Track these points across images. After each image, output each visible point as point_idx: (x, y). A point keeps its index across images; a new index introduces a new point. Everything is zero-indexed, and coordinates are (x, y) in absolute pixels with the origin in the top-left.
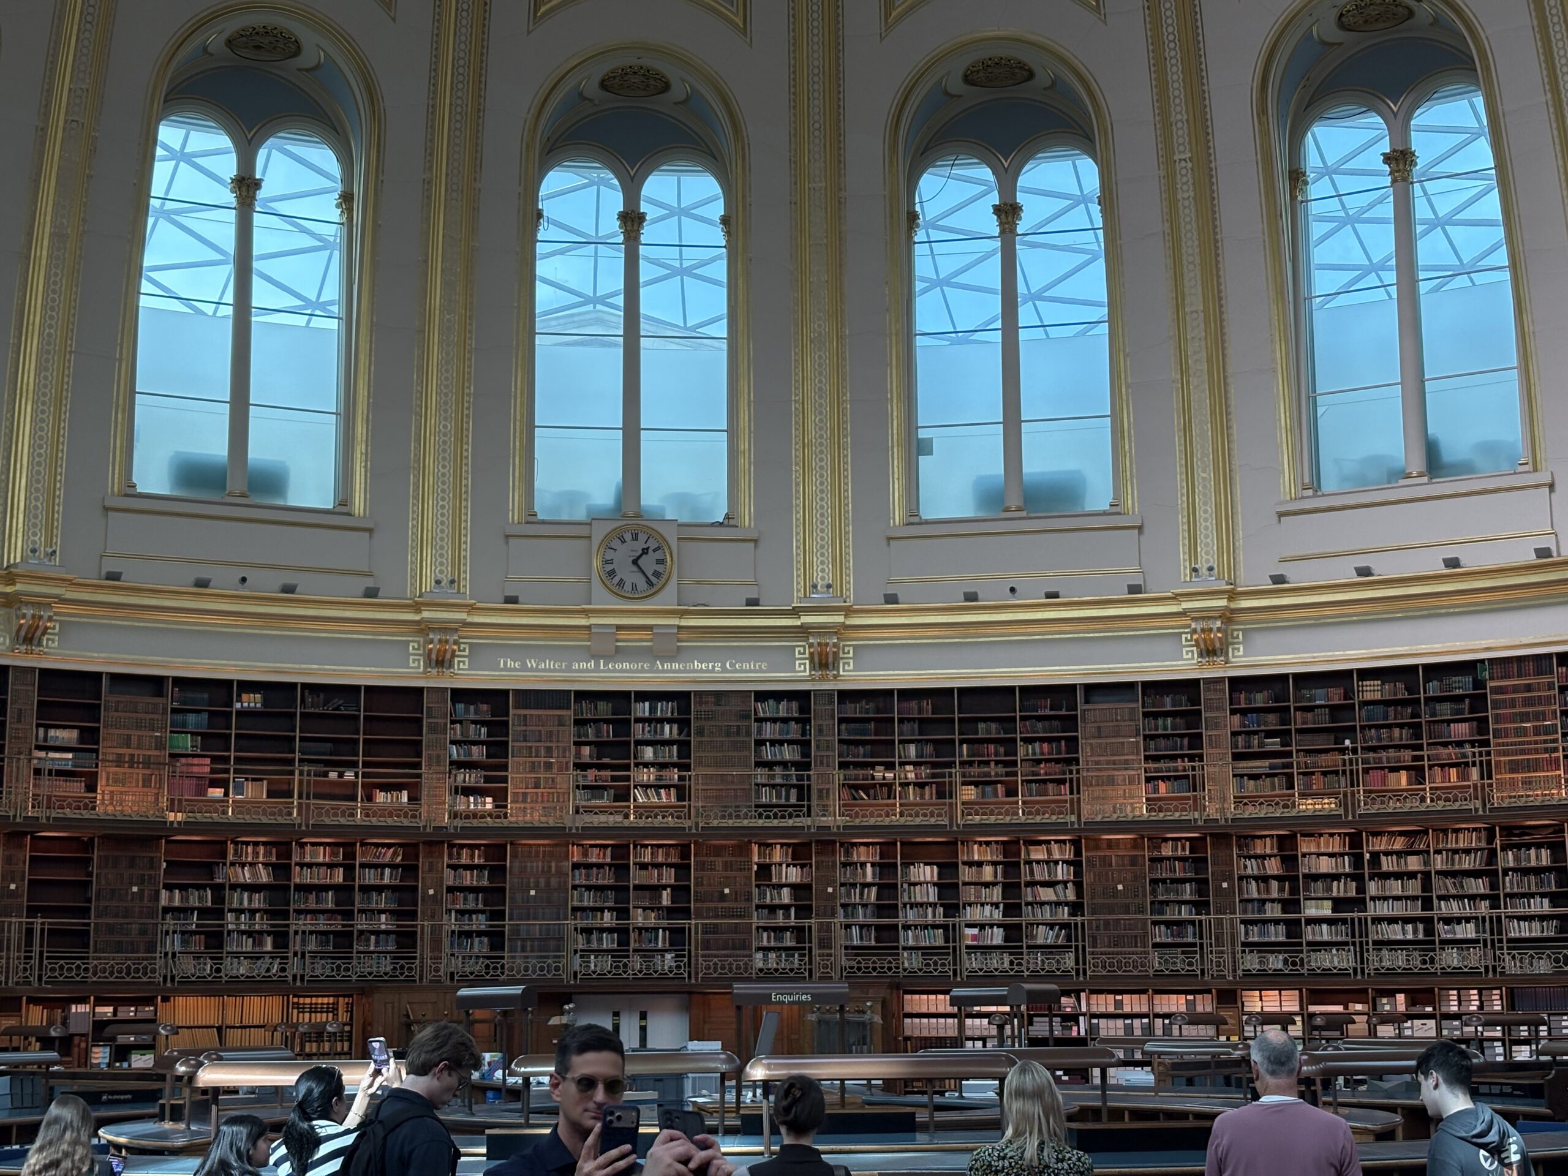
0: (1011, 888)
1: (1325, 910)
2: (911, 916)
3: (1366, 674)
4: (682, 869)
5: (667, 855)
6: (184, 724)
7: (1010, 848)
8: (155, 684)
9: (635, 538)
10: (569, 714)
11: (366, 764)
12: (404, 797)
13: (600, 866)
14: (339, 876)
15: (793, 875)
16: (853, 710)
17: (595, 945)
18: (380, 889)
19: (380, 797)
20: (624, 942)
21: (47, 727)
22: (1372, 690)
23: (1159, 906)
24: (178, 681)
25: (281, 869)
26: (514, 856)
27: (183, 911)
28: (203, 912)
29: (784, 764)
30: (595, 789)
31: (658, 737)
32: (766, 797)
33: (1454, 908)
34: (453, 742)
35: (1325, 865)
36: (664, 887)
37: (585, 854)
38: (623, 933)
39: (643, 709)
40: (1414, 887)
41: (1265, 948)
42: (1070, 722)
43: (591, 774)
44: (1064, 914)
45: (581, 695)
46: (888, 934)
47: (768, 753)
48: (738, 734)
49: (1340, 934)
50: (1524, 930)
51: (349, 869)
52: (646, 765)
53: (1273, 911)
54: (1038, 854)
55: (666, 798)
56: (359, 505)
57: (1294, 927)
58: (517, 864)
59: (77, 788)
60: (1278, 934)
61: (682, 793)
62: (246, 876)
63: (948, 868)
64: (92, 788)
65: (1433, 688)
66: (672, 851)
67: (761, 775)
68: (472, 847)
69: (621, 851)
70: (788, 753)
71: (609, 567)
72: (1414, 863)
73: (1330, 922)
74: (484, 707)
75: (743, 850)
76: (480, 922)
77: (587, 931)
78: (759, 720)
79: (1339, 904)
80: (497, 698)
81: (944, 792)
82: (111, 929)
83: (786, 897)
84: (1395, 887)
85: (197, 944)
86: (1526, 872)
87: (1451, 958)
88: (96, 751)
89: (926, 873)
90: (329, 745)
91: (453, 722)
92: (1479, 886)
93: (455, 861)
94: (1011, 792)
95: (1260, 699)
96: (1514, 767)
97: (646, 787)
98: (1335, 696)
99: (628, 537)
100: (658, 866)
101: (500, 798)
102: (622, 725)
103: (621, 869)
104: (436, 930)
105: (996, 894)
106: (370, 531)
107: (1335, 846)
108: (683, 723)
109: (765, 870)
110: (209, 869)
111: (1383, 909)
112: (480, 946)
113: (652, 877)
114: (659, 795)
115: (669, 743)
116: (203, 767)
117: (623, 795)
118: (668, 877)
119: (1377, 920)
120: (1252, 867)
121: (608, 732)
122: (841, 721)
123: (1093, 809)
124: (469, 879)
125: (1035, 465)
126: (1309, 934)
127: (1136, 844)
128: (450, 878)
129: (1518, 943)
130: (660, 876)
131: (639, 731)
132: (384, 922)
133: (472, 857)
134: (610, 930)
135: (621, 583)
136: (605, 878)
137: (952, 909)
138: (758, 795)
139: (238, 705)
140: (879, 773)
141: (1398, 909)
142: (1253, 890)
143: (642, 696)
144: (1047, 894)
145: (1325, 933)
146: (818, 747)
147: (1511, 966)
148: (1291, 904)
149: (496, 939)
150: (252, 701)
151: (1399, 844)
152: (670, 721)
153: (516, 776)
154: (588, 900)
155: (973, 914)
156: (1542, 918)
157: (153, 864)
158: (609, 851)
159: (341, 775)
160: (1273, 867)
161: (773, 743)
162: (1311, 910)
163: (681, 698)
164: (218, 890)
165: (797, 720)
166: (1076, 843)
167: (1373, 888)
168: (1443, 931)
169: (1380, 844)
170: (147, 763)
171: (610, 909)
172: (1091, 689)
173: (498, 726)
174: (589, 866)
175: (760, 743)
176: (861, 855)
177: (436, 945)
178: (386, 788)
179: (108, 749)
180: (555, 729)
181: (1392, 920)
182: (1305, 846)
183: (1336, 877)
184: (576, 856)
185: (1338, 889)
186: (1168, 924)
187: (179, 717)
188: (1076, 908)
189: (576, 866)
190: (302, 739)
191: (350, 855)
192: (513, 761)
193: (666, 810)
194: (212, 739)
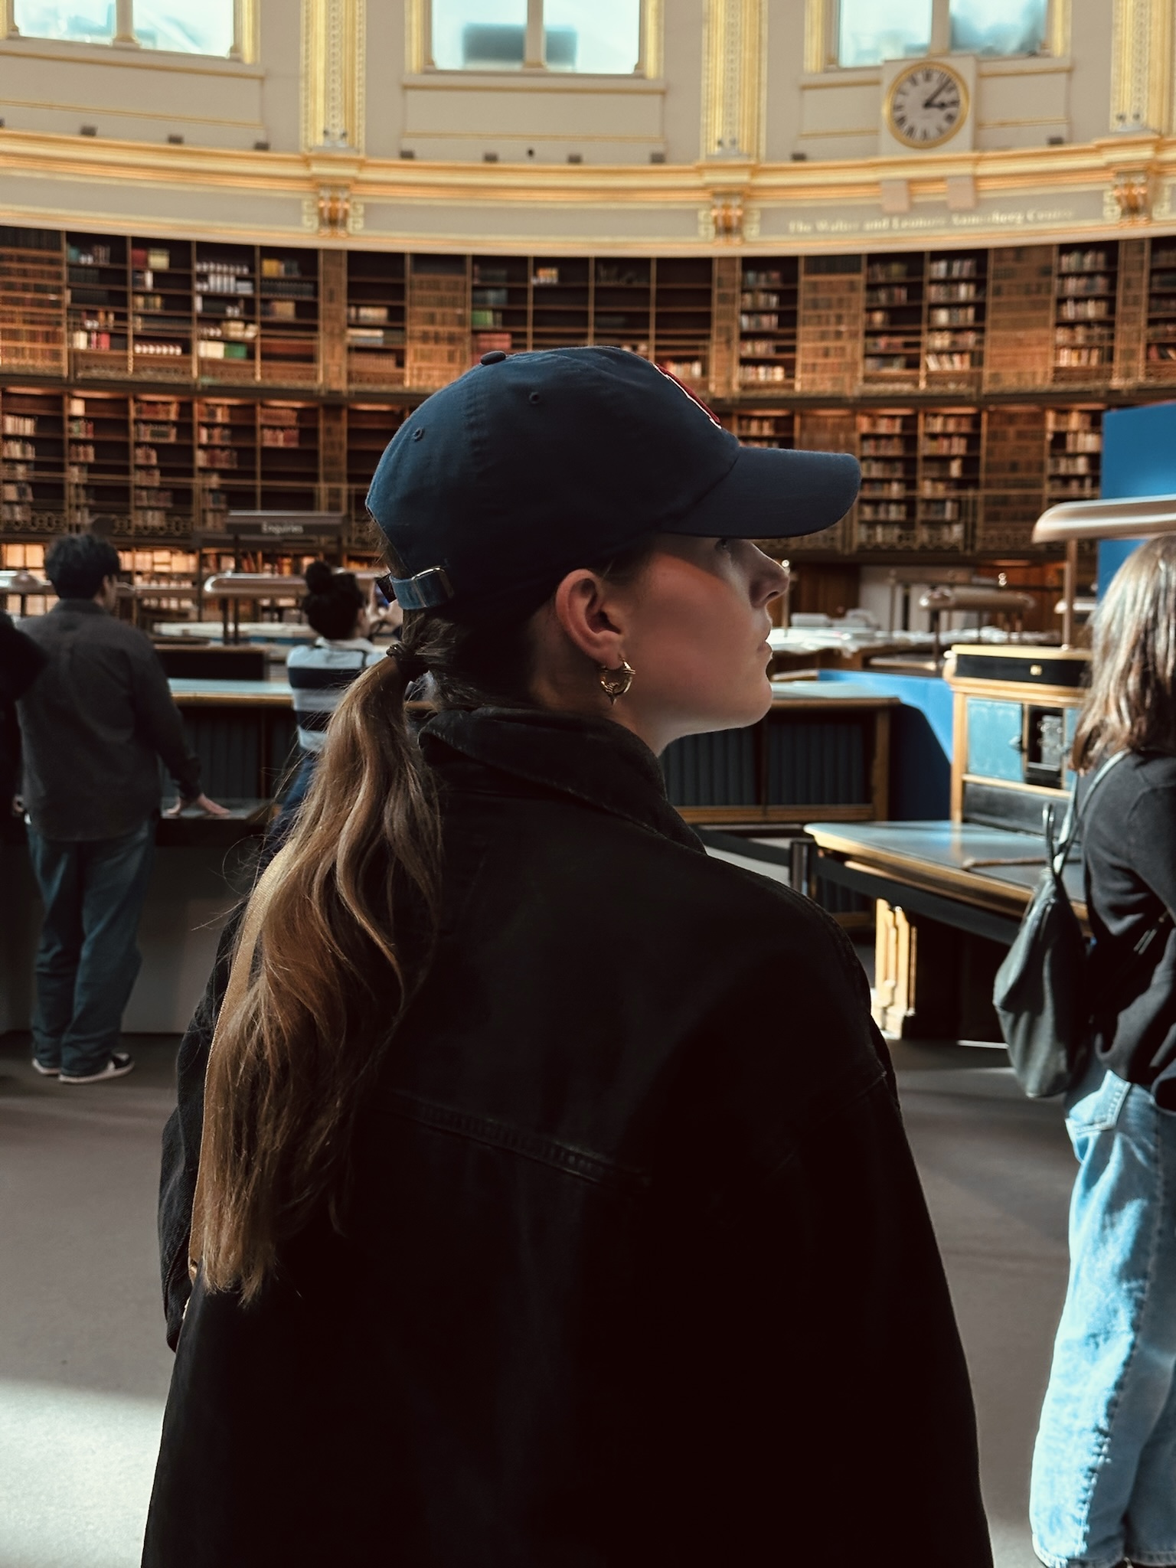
4: (973, 440)
5: (959, 424)
6: (484, 301)
8: (455, 262)
9: (928, 77)
10: (860, 279)
11: (658, 337)
12: (696, 369)
13: (889, 437)
15: (1089, 443)
16: (1167, 259)
17: (882, 516)
19: (674, 369)
20: (911, 513)
21: (358, 306)
24: (479, 259)
26: (803, 427)
29: (1088, 324)
30: (886, 358)
31: (954, 300)
32: (1067, 359)
34: (744, 312)
36: (953, 458)
37: (874, 424)
38: (910, 504)
39: (938, 270)
43: (882, 342)
45: (875, 258)
47: (1070, 311)
48: (1038, 291)
52: (941, 330)
55: (959, 364)
56: (651, 66)
58: (805, 436)
59: (387, 364)
61: (977, 359)
64: (400, 363)
66: (964, 421)
67: (1062, 336)
68: (761, 419)
69: (909, 422)
70: (1091, 310)
71: (899, 114)
74: (775, 275)
75: (1039, 417)
77: (875, 503)
78: (1064, 276)
80: (786, 265)
83: (1081, 466)
88: (403, 329)
90: (620, 320)
91: (744, 291)
93: (744, 433)
97: (939, 353)
99: (920, 77)
101: (790, 368)
102: (916, 290)
103: (909, 439)
106: (663, 93)
108: (981, 283)
109: (1060, 439)
113: (942, 447)
114: (952, 361)
115: (964, 305)
116: (504, 342)
117: (913, 363)
118: (959, 447)
121: (901, 297)
122: (1153, 272)
130: (950, 446)
131: (934, 293)
133: (761, 428)
134: (898, 502)
135: (911, 131)
136: (894, 450)
138: (1057, 357)
139: (534, 281)
143: (937, 255)
146: (1125, 303)
150: (547, 277)
152: (967, 281)
153: (806, 347)
154: (876, 471)
158: (898, 422)
161: (1077, 300)
163: (979, 256)
165: (1104, 274)
170: (452, 339)
171: (899, 481)
173: (788, 296)
174: (877, 437)
175: (1061, 301)
178: (678, 360)
179: (414, 327)
180: (845, 295)
184: (864, 424)
187: (479, 295)
189: (865, 437)
190: (597, 314)
192: (801, 330)
193: (958, 377)
194: (510, 317)
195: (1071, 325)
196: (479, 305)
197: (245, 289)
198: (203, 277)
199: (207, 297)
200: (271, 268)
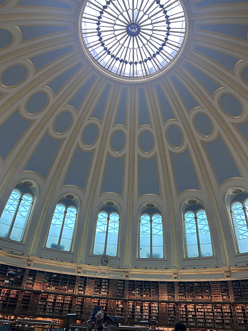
1: (191, 316)
2: (136, 314)
3: (195, 282)
7: (150, 304)
10: (94, 281)
11: (68, 286)
12: (72, 291)
13: (96, 303)
14: (62, 301)
15: (121, 306)
16: (130, 283)
18: (67, 304)
21: (29, 277)
22: (196, 285)
23: (169, 314)
24: (47, 272)
25: (55, 300)
26: (85, 300)
27: (42, 305)
28: (44, 305)
29: (121, 290)
30: (97, 292)
31: (105, 285)
32: (118, 294)
33: (208, 317)
36: (104, 307)
39: (104, 281)
40: (203, 314)
42: (158, 287)
43: (96, 289)
44: (157, 315)
45: (96, 278)
46: (133, 316)
48: (116, 285)
49: (193, 320)
50: (217, 321)
51: (64, 301)
52: (103, 289)
53: (184, 316)
54: (153, 305)
55: (106, 293)
57: (187, 319)
58: (85, 302)
59: (31, 286)
60: (185, 320)
61: (108, 293)
62: (50, 300)
63: (142, 307)
64: (33, 286)
65: (204, 285)
66: (106, 301)
69: (99, 301)
70: (122, 288)
71: (101, 261)
72: (202, 310)
73: (192, 318)
74: (84, 279)
75: (115, 302)
76: (80, 310)
78: (118, 283)
79: (193, 316)
80: (86, 278)
82: (31, 307)
83: (120, 309)
84: (200, 313)
85: (42, 310)
87: (208, 325)
89: (139, 307)
90: (64, 283)
91: (80, 281)
92: (211, 314)
93: (77, 301)
94: (150, 296)
95: (182, 285)
96: (215, 297)
97: (103, 292)
98: (191, 285)
99: (104, 257)
100: (104, 303)
101: (84, 292)
103: (99, 303)
105: (148, 311)
106: (73, 254)
107: (192, 307)
108: (109, 283)
115: (107, 286)
116: (48, 284)
117: (100, 293)
119: (198, 318)
120: (181, 309)
121: (99, 284)
123: (161, 299)
124: (79, 303)
126: (189, 320)
127: (166, 305)
128: (76, 303)
130: (104, 305)
131: (103, 284)
132: (67, 309)
133: (80, 300)
135: (103, 263)
136: (97, 305)
137: (142, 313)
139: (53, 276)
140: (133, 292)
141: (201, 317)
142: (182, 313)
143: (104, 279)
144: (154, 311)
145: (191, 320)
146: (126, 288)
148: (187, 315)
150: (55, 276)
151: (200, 307)
152: (107, 283)
153: (87, 289)
155: (144, 314)
156: (220, 320)
157: (39, 298)
158: (97, 301)
159: (65, 287)
160: (184, 309)
161: (120, 287)
162: (189, 316)
163: (109, 279)
164: (46, 302)
165: (123, 284)
166: (158, 304)
168: (207, 321)
169: (198, 307)
170: (41, 283)
172: (161, 282)
173: (85, 282)
175: (118, 287)
176: (130, 304)
178: (70, 289)
179: (36, 281)
180: (92, 283)
181: (200, 319)
182: (188, 307)
183: (192, 311)
184: (93, 301)
185: (193, 313)
186: (170, 317)
189: (93, 303)
190: (61, 281)
191: (64, 298)
192: (87, 287)
193: (105, 295)
194: (49, 281)
195: (119, 290)
196: (46, 278)
197: (14, 273)
198: (9, 271)
199: (9, 274)
200: (19, 270)
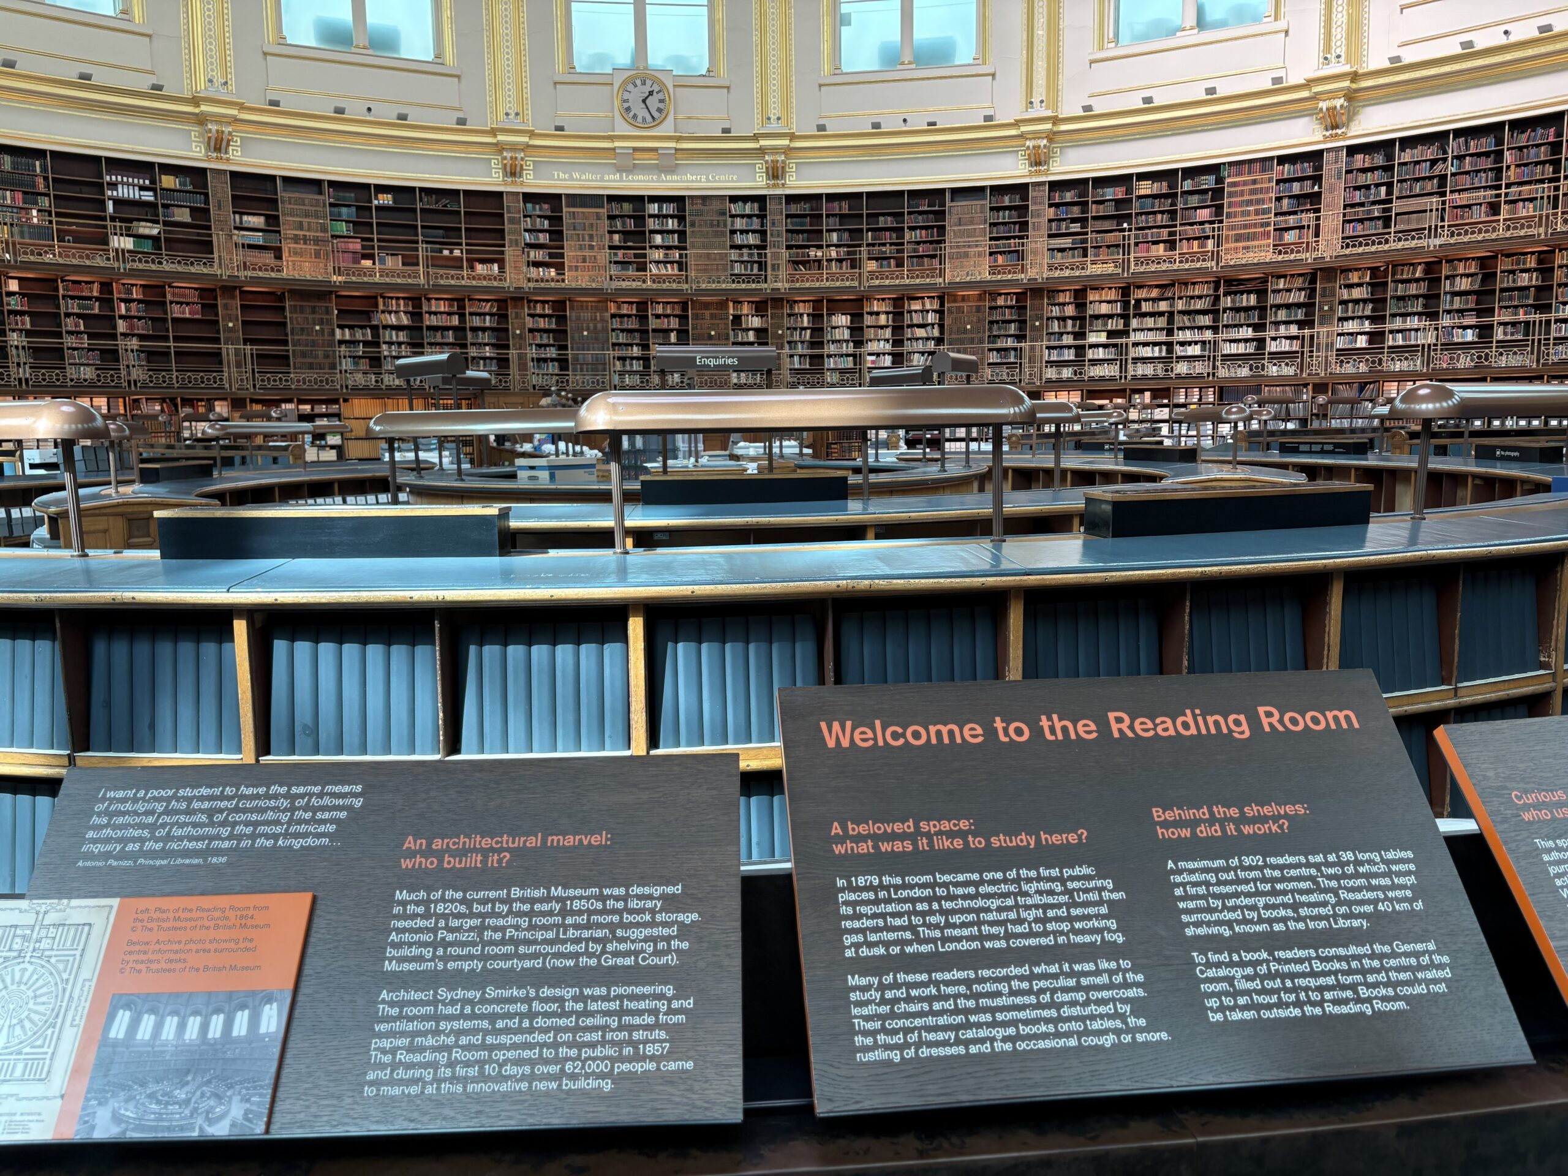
0: (898, 329)
1: (1102, 338)
2: (832, 349)
3: (1142, 176)
4: (683, 318)
5: (673, 309)
6: (340, 214)
7: (898, 302)
8: (316, 184)
9: (644, 83)
10: (604, 211)
11: (467, 244)
12: (496, 267)
13: (629, 316)
14: (455, 321)
15: (756, 322)
16: (795, 209)
17: (628, 368)
18: (484, 329)
19: (480, 268)
20: (647, 366)
21: (241, 214)
22: (1145, 188)
23: (993, 338)
24: (332, 183)
25: (417, 315)
26: (572, 308)
27: (353, 343)
28: (366, 344)
29: (749, 247)
30: (624, 264)
31: (665, 228)
32: (738, 269)
33: (1188, 335)
34: (526, 230)
35: (1104, 309)
36: (672, 330)
37: (619, 308)
38: (646, 360)
39: (654, 208)
40: (1162, 322)
41: (1060, 364)
42: (941, 215)
43: (620, 253)
44: (931, 345)
45: (612, 198)
46: (817, 360)
47: (739, 239)
48: (718, 226)
49: (1110, 354)
50: (1234, 349)
51: (462, 316)
52: (657, 247)
53: (1068, 340)
54: (916, 306)
55: (672, 270)
56: (449, 57)
58: (574, 314)
59: (268, 258)
61: (681, 265)
62: (392, 320)
63: (857, 317)
64: (279, 257)
65: (1188, 185)
66: (676, 306)
67: (734, 255)
68: (543, 302)
69: (642, 306)
70: (752, 239)
71: (626, 105)
72: (1163, 306)
73: (1105, 346)
74: (546, 206)
75: (723, 305)
76: (552, 352)
77: (622, 359)
78: (733, 216)
79: (1111, 334)
80: (553, 199)
81: (855, 264)
82: (304, 354)
83: (751, 337)
84: (1150, 322)
85: (364, 365)
86: (1238, 310)
87: (1182, 368)
88: (279, 232)
89: (843, 320)
90: (441, 232)
91: (525, 216)
92: (1206, 320)
93: (532, 312)
94: (900, 264)
95: (1069, 196)
96: (1238, 238)
97: (658, 262)
98: (1119, 193)
99: (638, 82)
100: (667, 316)
101: (560, 268)
102: (640, 219)
103: (643, 318)
104: (521, 357)
105: (888, 333)
106: (458, 77)
107: (1112, 295)
108: (681, 219)
109: (737, 319)
110: (367, 315)
111: (1140, 337)
112: (553, 368)
113: (664, 324)
114: (666, 268)
115: (672, 232)
116: (356, 246)
117: (642, 267)
118: (674, 323)
119: (1136, 344)
120: (1056, 311)
121: (631, 225)
122: (787, 216)
123: (953, 274)
124: (542, 323)
125: (922, 33)
126: (1090, 354)
127: (980, 298)
128: (530, 323)
129: (1227, 357)
130: (669, 322)
131: (652, 224)
132: (488, 352)
133: (544, 309)
134: (638, 359)
135: (635, 117)
136: (633, 324)
137: (858, 344)
138: (732, 268)
139: (376, 202)
140: (812, 253)
141: (1151, 337)
142: (1055, 327)
143: (653, 199)
144: (920, 333)
145: (1101, 353)
146: (772, 235)
147: (1222, 373)
148: (1080, 335)
149: (563, 363)
150: (386, 199)
151: (1155, 293)
152: (672, 217)
153: (570, 253)
154: (622, 338)
155: (872, 347)
156: (1246, 341)
157: (328, 311)
158: (634, 306)
159: (451, 252)
160: (1070, 311)
161: (742, 232)
162: (1093, 339)
163: (679, 200)
164: (375, 329)
165: (757, 216)
166: (941, 298)
167: (1134, 323)
168: (1179, 350)
169: (1142, 294)
170: (316, 241)
171: (637, 345)
172: (956, 192)
173: (556, 219)
174: (622, 316)
175: (733, 232)
176: (800, 308)
177: (523, 367)
178: (483, 261)
179: (287, 231)
180: (594, 222)
181: (1145, 344)
182: (1092, 296)
183: (1110, 316)
184: (612, 308)
185: (1111, 325)
186: (998, 350)
187: (336, 210)
188: (939, 341)
189: (613, 316)
190: (423, 227)
191: (462, 307)
192: (567, 243)
193: (671, 278)
194: (360, 226)
195: (739, 248)
196: (335, 217)
197: (148, 196)
199: (118, 202)
200: (168, 181)
